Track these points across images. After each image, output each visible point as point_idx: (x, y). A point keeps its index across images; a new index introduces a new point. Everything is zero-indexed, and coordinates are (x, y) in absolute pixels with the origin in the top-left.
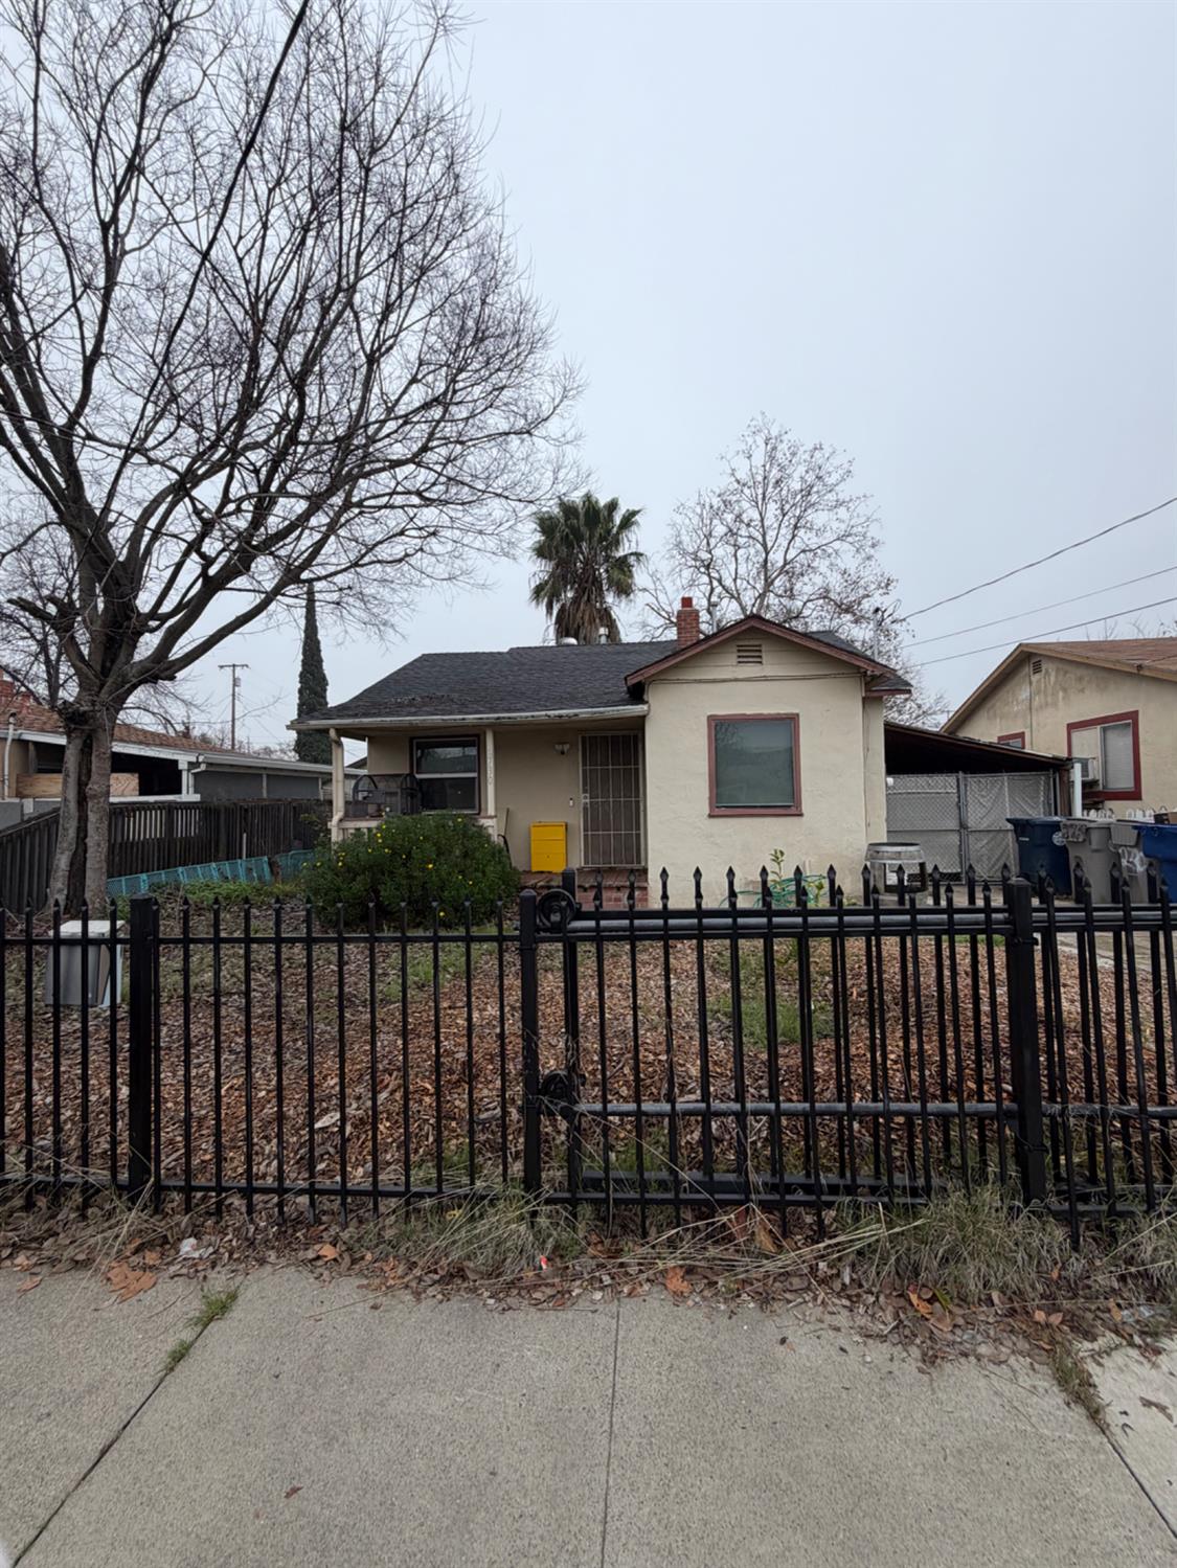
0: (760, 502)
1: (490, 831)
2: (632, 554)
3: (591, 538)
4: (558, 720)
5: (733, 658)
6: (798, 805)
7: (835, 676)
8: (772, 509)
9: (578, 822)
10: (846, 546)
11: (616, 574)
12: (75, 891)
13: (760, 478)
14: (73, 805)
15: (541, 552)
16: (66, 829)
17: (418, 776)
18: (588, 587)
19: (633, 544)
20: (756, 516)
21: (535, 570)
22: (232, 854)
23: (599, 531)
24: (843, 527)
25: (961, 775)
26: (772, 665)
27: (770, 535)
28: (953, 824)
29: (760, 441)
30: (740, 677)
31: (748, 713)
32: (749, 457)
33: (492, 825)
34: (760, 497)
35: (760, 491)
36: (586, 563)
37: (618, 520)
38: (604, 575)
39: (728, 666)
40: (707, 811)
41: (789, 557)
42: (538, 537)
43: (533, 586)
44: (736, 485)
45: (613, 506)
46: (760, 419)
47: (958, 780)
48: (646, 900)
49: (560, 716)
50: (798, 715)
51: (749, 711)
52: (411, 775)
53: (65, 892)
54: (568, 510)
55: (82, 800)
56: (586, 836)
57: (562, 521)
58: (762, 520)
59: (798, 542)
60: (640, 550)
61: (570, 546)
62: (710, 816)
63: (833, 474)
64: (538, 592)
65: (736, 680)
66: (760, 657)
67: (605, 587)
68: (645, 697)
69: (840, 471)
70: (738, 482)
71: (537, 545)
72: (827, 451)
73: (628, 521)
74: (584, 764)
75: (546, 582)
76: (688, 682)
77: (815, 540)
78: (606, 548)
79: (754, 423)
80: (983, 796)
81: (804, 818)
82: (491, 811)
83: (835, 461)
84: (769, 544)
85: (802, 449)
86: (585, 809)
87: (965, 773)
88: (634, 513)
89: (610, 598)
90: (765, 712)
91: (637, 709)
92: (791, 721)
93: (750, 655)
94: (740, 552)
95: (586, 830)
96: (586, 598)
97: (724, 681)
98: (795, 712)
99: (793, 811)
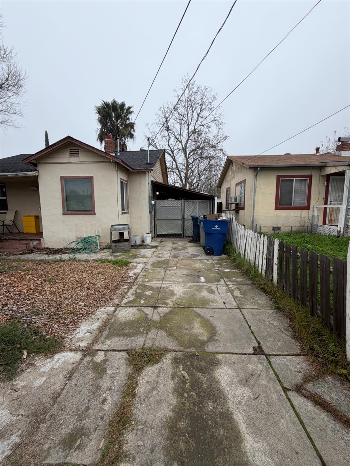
5: (68, 154)
6: (94, 210)
7: (105, 162)
25: (183, 200)
26: (83, 157)
28: (180, 217)
30: (71, 162)
31: (75, 176)
39: (66, 157)
40: (62, 212)
47: (182, 202)
48: (41, 244)
50: (93, 177)
51: (75, 175)
62: (63, 214)
66: (78, 154)
68: (37, 169)
76: (52, 163)
80: (190, 208)
81: (96, 216)
90: (81, 175)
91: (34, 173)
92: (90, 179)
93: (74, 153)
97: (65, 163)
98: (92, 175)
99: (92, 213)
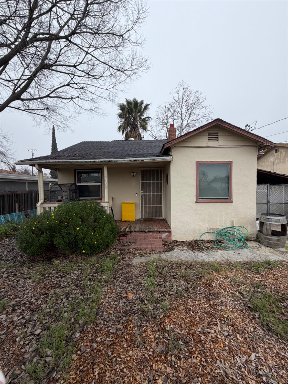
0: (181, 107)
1: (106, 208)
2: (147, 117)
3: (135, 112)
4: (135, 162)
5: (206, 138)
6: (231, 198)
7: (247, 146)
8: (184, 108)
9: (139, 202)
10: (204, 120)
11: (143, 123)
13: (181, 100)
15: (120, 116)
17: (78, 184)
18: (134, 127)
19: (148, 114)
20: (180, 110)
21: (119, 122)
23: (138, 109)
24: (203, 114)
25: (269, 185)
26: (222, 141)
27: (184, 116)
28: (265, 201)
29: (181, 89)
32: (178, 94)
33: (106, 205)
34: (181, 105)
35: (181, 104)
36: (134, 119)
37: (143, 106)
38: (139, 124)
39: (204, 141)
40: (195, 200)
41: (188, 123)
42: (120, 111)
43: (118, 126)
44: (174, 101)
45: (142, 102)
46: (181, 82)
47: (268, 186)
49: (136, 161)
50: (232, 162)
51: (213, 160)
52: (75, 184)
54: (129, 103)
56: (142, 207)
57: (127, 106)
58: (181, 112)
59: (191, 119)
60: (150, 116)
61: (129, 114)
62: (196, 202)
63: (201, 100)
64: (120, 128)
65: (208, 147)
66: (217, 138)
67: (139, 127)
68: (171, 154)
69: (203, 99)
70: (175, 100)
71: (119, 114)
72: (200, 93)
73: (146, 107)
74: (142, 180)
75: (122, 125)
77: (196, 118)
78: (140, 116)
79: (180, 83)
80: (276, 192)
81: (233, 203)
82: (106, 200)
83: (201, 96)
84: (183, 119)
85: (193, 92)
86: (142, 197)
87: (270, 184)
88: (148, 105)
89: (141, 131)
91: (167, 158)
92: (229, 164)
93: (213, 137)
94: (175, 121)
95: (142, 205)
96: (134, 130)
97: (203, 147)
98: (231, 160)
99: (229, 200)
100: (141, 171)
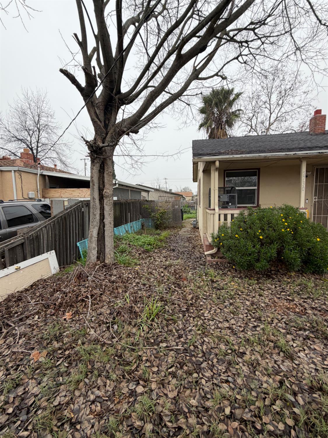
0: (269, 95)
2: (238, 110)
9: (310, 210)
12: (101, 248)
14: (97, 201)
15: (202, 111)
16: (95, 215)
21: (200, 118)
22: (126, 222)
36: (220, 114)
41: (278, 116)
43: (200, 124)
45: (232, 91)
53: (97, 249)
55: (101, 198)
58: (270, 102)
59: (283, 110)
60: (241, 109)
71: (201, 108)
73: (237, 97)
74: (316, 182)
84: (272, 111)
86: (315, 204)
88: (240, 94)
95: (314, 214)
100: (317, 169)
